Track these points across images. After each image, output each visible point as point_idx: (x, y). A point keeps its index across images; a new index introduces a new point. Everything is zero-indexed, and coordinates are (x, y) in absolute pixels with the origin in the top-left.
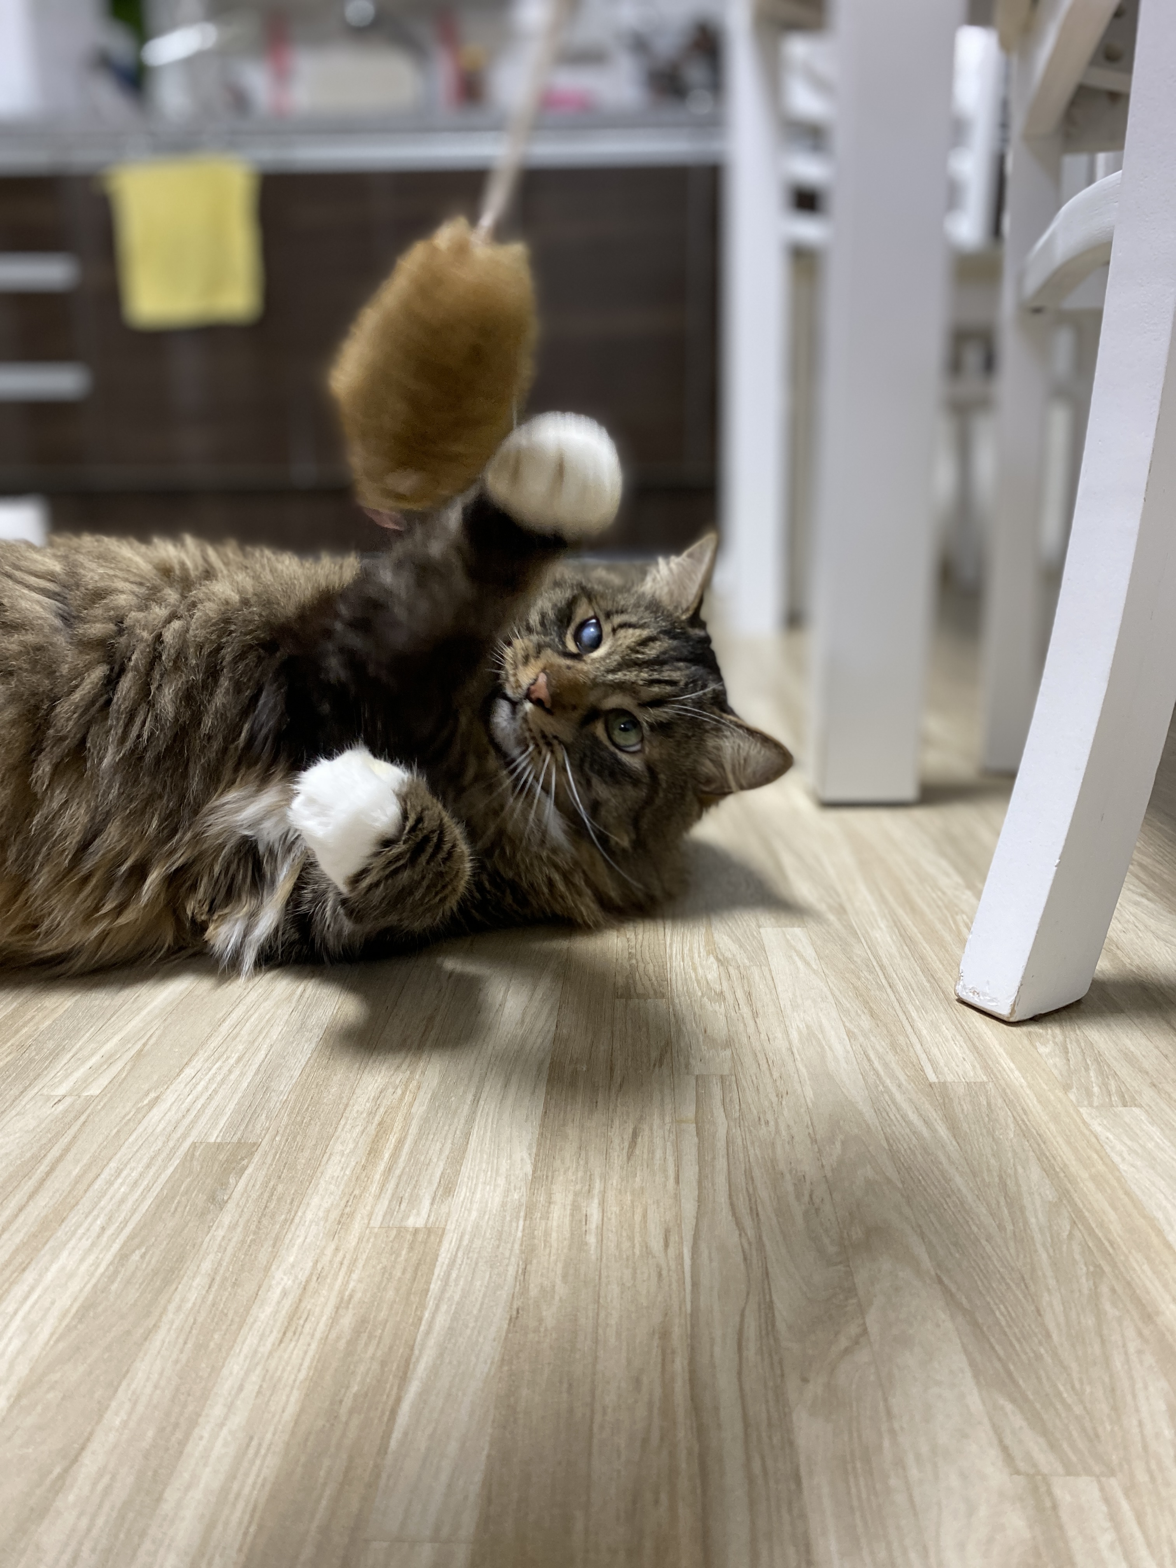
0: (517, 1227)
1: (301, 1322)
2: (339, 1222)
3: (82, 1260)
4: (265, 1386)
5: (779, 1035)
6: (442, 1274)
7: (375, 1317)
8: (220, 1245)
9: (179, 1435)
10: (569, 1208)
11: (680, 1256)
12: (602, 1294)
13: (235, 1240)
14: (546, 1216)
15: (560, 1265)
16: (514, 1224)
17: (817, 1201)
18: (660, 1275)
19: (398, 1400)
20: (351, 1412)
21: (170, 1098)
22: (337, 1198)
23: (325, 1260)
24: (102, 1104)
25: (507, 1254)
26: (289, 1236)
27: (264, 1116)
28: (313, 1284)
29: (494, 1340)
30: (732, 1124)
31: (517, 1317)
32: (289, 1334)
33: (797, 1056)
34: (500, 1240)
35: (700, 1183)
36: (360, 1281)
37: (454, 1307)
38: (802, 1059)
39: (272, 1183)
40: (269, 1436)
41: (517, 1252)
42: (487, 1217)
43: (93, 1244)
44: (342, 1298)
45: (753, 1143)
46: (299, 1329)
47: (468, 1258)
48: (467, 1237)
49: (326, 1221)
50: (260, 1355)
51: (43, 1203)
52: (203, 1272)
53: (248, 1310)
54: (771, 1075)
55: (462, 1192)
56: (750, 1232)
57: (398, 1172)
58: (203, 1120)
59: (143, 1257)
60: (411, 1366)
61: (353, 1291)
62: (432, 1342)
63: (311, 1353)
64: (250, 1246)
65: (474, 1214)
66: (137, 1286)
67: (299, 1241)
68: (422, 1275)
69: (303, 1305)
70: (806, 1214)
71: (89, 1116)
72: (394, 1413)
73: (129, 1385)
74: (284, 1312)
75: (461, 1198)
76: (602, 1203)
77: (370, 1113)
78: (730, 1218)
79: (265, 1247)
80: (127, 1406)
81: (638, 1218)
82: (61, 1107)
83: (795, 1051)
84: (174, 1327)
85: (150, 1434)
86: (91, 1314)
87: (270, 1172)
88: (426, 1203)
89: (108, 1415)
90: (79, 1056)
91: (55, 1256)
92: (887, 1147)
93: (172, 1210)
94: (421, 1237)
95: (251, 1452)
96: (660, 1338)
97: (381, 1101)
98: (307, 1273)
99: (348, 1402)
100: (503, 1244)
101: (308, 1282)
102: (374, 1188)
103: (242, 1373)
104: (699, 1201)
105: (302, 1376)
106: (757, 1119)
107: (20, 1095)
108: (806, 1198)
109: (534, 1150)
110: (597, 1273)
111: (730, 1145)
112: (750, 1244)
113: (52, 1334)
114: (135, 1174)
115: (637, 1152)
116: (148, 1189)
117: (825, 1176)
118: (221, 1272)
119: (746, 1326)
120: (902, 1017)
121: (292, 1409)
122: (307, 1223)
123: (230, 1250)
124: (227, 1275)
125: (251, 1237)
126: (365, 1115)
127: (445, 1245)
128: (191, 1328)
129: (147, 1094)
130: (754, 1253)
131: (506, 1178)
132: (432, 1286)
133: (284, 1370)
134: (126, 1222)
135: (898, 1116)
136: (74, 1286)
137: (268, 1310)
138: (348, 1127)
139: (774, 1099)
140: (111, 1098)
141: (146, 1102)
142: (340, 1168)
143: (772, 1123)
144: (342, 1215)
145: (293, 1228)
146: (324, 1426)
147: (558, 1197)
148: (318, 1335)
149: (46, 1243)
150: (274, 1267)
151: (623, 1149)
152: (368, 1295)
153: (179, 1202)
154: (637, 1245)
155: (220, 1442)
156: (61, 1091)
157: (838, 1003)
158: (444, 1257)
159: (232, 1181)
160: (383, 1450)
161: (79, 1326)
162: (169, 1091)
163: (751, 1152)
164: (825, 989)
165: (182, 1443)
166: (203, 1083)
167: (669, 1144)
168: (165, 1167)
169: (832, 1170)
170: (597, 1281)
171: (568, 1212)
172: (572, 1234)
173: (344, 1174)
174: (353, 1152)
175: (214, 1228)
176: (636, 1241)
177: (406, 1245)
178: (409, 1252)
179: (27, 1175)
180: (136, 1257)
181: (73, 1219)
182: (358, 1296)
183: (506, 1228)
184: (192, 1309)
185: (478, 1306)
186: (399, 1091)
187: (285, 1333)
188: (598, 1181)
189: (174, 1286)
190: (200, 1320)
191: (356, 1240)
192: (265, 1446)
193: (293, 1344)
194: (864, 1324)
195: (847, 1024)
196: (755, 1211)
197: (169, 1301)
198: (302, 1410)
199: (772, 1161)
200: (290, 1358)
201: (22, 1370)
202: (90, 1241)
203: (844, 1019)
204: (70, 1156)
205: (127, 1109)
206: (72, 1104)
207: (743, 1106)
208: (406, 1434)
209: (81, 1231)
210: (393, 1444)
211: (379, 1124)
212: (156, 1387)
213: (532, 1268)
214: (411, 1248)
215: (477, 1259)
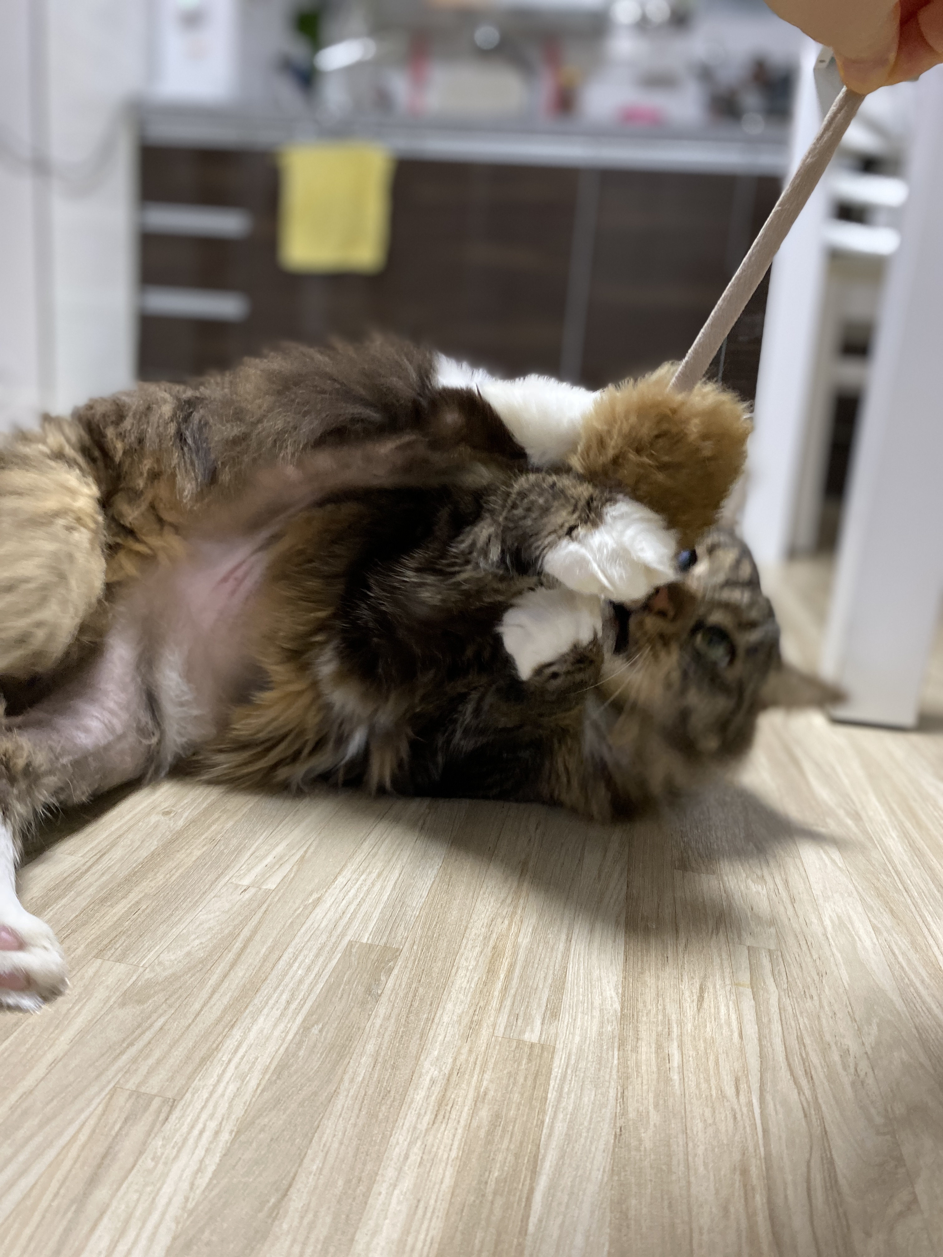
0: (613, 1055)
1: (449, 1108)
2: (470, 1028)
3: (275, 1026)
4: (425, 1157)
5: (815, 921)
6: (556, 1086)
7: (506, 1114)
8: (379, 1033)
9: (362, 1188)
10: (653, 1046)
11: (750, 1104)
12: (688, 1125)
13: (390, 1029)
14: (635, 1049)
15: (651, 1095)
16: (611, 1053)
17: (862, 1074)
18: (735, 1118)
19: (531, 1190)
20: (495, 1193)
21: (328, 900)
22: (467, 1006)
23: (463, 1058)
24: (277, 898)
25: (607, 1078)
26: (432, 1033)
27: (403, 926)
28: (454, 1077)
29: (604, 1151)
30: (782, 993)
31: (621, 1135)
32: (440, 1117)
33: (831, 940)
34: (600, 1064)
35: (760, 1040)
36: (491, 1081)
37: (568, 1116)
38: (836, 944)
39: (414, 986)
40: (432, 1202)
41: (615, 1077)
42: (588, 1042)
43: (282, 1015)
44: (478, 1093)
45: (801, 1013)
46: (447, 1114)
47: (576, 1076)
48: (573, 1057)
49: (460, 1024)
50: (419, 1131)
51: (240, 974)
52: (368, 1052)
53: (406, 1090)
54: (812, 956)
55: (566, 1018)
56: (807, 1092)
57: (512, 992)
58: (356, 924)
59: (321, 1031)
60: (539, 1162)
61: (487, 1088)
62: (554, 1144)
63: (458, 1137)
64: (402, 1036)
65: (577, 1039)
66: (319, 1055)
67: (441, 1038)
68: (540, 1084)
69: (448, 1094)
70: (853, 1084)
71: (269, 906)
72: (529, 1200)
73: (320, 1138)
74: (433, 1098)
75: (566, 1023)
76: (681, 1046)
77: (485, 938)
78: (789, 1077)
79: (414, 1039)
80: (321, 1155)
81: (711, 1064)
82: (247, 895)
83: (829, 936)
84: (350, 1095)
85: (340, 1183)
86: (286, 1073)
87: (411, 976)
88: (538, 1022)
89: (306, 1161)
90: (257, 854)
91: (254, 1020)
92: (917, 1035)
93: (339, 995)
94: (537, 1050)
95: (420, 1212)
96: (741, 1174)
97: (493, 928)
98: (449, 1067)
99: (492, 1185)
100: (603, 1068)
101: (450, 1074)
102: (495, 1003)
103: (406, 1143)
104: (761, 1057)
105: (453, 1154)
106: (802, 993)
107: (215, 881)
108: (852, 1070)
109: (620, 991)
110: (683, 1107)
111: (782, 1012)
112: (808, 1102)
113: (259, 1085)
114: (307, 961)
115: (705, 1005)
116: (319, 975)
117: (866, 1053)
118: (382, 1054)
119: (812, 1175)
120: (919, 919)
121: (448, 1182)
122: (445, 1024)
123: (387, 1038)
124: (387, 1058)
125: (402, 1029)
126: (481, 938)
127: (556, 1062)
128: (364, 1099)
129: (311, 894)
130: (813, 1112)
131: (600, 1011)
132: (549, 1096)
133: (438, 1148)
134: (305, 999)
135: (924, 1009)
136: (271, 1048)
137: (422, 1093)
138: (469, 946)
139: (816, 978)
140: (284, 894)
141: (310, 901)
142: (466, 981)
143: (815, 998)
144: (472, 1022)
145: (434, 1027)
146: (474, 1201)
147: (643, 1034)
148: (462, 1123)
149: (246, 1007)
150: (422, 1058)
151: (693, 1001)
152: (499, 1094)
153: (343, 990)
154: (713, 1087)
155: (394, 1200)
156: (246, 882)
157: (862, 900)
158: (557, 1071)
159: (383, 978)
160: (523, 1231)
161: (278, 1081)
162: (327, 894)
163: (801, 1020)
164: (851, 886)
165: (366, 1195)
166: (353, 891)
167: (731, 1003)
168: (330, 959)
169: (872, 1048)
170: (683, 1113)
171: (653, 1049)
172: (659, 1069)
173: (470, 987)
174: (475, 968)
175: (372, 1017)
176: (712, 1084)
177: (525, 1056)
178: (528, 1063)
179: (228, 948)
180: (315, 1030)
181: (265, 991)
182: (491, 1093)
183: (604, 1055)
184: (362, 1082)
185: (588, 1118)
186: (506, 922)
187: (436, 1115)
188: (675, 1026)
189: (347, 1060)
190: (370, 1092)
191: (485, 1045)
192: (430, 1210)
193: (444, 1126)
194: (914, 1193)
195: (872, 919)
196: (809, 1075)
197: (344, 1072)
198: (456, 1185)
199: (819, 1032)
200: (442, 1138)
201: (239, 1111)
202: (279, 1012)
203: (869, 915)
204: (258, 937)
205: (297, 905)
206: (255, 894)
207: (790, 979)
208: (540, 1221)
209: (271, 1002)
210: (531, 1228)
211: (494, 948)
212: (341, 1143)
213: (629, 1093)
214: (530, 1060)
215: (584, 1077)
